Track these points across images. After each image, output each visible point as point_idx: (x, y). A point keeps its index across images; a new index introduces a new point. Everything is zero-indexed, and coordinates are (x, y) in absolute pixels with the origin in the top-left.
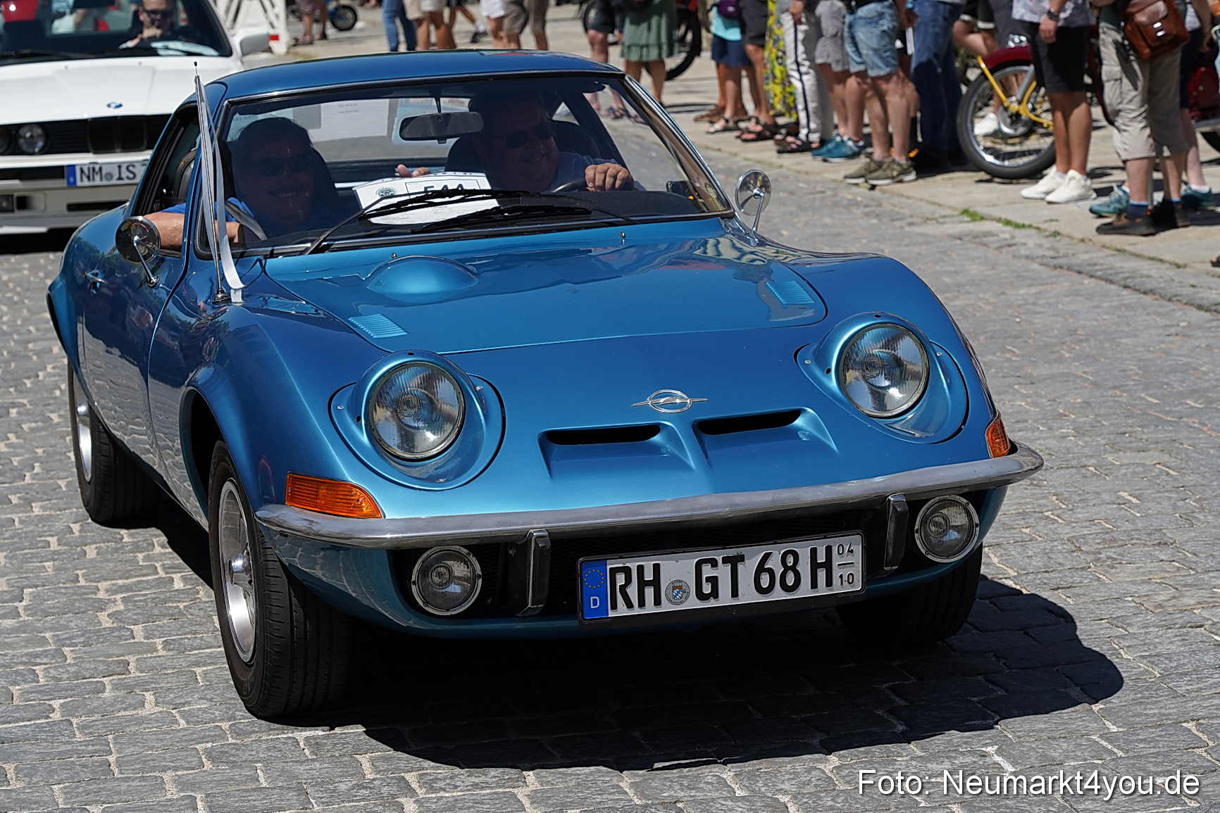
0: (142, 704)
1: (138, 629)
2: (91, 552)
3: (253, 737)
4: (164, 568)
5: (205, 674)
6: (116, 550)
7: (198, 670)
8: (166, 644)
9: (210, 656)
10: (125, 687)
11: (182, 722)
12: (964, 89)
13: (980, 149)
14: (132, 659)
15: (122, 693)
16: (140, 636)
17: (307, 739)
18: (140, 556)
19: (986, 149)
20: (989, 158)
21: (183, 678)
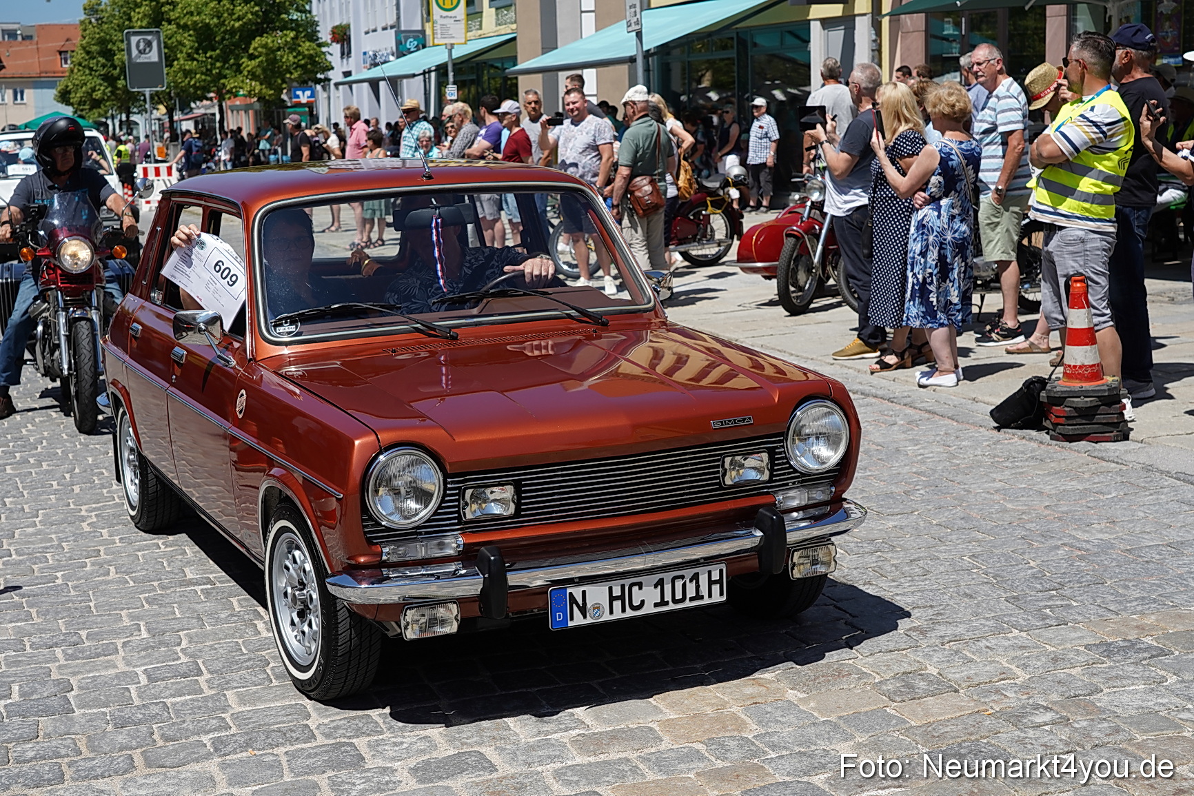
0: (109, 574)
1: (104, 532)
2: (77, 489)
3: (172, 590)
4: (119, 497)
5: (143, 556)
6: (91, 488)
7: (140, 554)
8: (121, 539)
9: (146, 545)
10: (98, 564)
11: (131, 583)
12: (551, 230)
13: (561, 263)
14: (102, 548)
15: (97, 567)
16: (106, 536)
17: (202, 590)
18: (105, 491)
19: (564, 263)
20: (565, 267)
21: (131, 558)
